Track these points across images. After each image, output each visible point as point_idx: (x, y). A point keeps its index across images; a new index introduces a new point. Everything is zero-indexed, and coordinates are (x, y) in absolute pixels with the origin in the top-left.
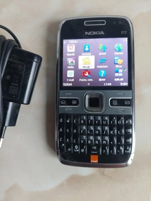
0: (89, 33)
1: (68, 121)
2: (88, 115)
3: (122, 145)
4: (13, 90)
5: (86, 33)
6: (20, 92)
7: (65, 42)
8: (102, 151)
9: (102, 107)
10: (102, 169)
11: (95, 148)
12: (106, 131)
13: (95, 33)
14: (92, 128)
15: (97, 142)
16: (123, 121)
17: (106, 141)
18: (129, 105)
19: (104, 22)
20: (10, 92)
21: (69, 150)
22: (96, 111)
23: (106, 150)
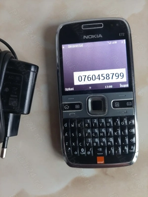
0: (88, 37)
1: (73, 126)
2: (92, 119)
3: (126, 145)
5: (85, 37)
7: (64, 47)
8: (108, 152)
9: (105, 110)
11: (101, 149)
12: (110, 133)
13: (93, 36)
14: (96, 131)
15: (102, 144)
16: (126, 122)
17: (111, 142)
18: (131, 106)
19: (101, 25)
21: (76, 153)
22: (99, 114)
23: (111, 151)
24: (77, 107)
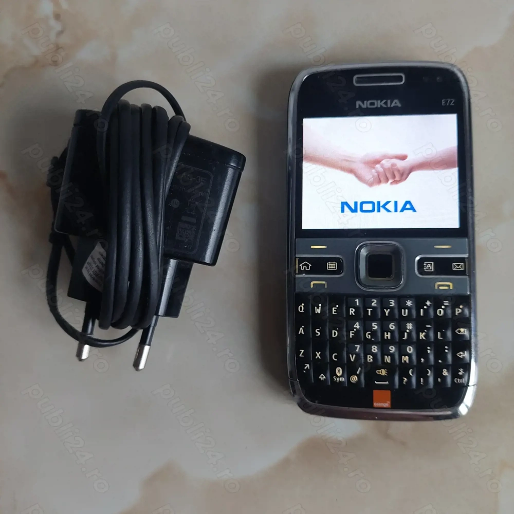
0: (366, 104)
1: (318, 311)
2: (366, 299)
3: (446, 367)
4: (185, 233)
5: (358, 103)
8: (401, 380)
9: (398, 278)
10: (383, 423)
11: (383, 372)
12: (410, 334)
13: (379, 104)
14: (375, 326)
15: (388, 359)
17: (410, 356)
18: (462, 273)
19: (400, 79)
22: (383, 286)
23: (409, 377)
24: (332, 266)
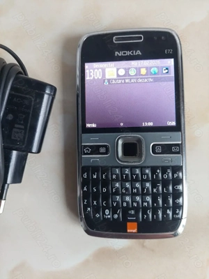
1: (95, 177)
2: (122, 168)
3: (169, 208)
4: (17, 134)
5: (116, 53)
6: (27, 136)
8: (143, 216)
9: (141, 156)
11: (133, 212)
12: (148, 189)
13: (128, 53)
14: (128, 185)
15: (135, 205)
16: (170, 175)
17: (148, 202)
18: (178, 153)
19: (140, 38)
20: (13, 138)
21: (98, 216)
22: (133, 161)
23: (148, 215)
24: (103, 150)
